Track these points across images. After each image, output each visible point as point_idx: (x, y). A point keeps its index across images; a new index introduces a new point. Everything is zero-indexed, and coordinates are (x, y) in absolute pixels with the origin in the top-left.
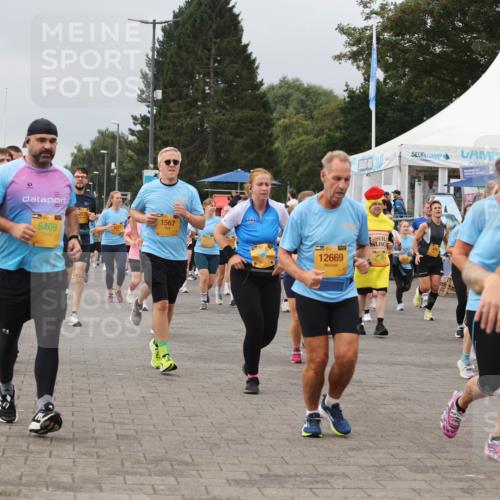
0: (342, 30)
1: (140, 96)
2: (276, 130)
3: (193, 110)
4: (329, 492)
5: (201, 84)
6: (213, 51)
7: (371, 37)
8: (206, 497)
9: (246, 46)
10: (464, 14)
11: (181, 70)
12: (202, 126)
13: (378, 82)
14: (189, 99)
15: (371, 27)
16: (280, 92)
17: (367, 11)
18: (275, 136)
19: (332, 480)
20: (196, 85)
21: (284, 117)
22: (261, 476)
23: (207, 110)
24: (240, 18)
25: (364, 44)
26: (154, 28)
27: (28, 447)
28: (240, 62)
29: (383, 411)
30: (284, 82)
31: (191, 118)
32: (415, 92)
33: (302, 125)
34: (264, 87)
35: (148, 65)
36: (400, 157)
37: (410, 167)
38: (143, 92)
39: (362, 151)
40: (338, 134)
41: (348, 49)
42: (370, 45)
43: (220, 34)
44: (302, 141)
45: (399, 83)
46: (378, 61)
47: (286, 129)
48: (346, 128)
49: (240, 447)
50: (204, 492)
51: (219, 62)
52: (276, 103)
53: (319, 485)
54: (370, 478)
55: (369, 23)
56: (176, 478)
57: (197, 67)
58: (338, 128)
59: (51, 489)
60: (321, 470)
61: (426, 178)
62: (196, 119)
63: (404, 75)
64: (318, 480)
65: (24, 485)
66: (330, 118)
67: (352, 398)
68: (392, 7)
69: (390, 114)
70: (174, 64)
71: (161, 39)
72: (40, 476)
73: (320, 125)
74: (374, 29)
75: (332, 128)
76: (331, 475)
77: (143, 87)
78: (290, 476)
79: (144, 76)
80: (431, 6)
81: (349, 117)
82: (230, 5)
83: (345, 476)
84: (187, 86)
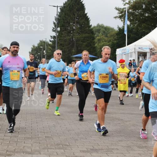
0: (117, 9)
1: (53, 30)
2: (96, 40)
3: (70, 34)
4: (112, 154)
5: (72, 26)
6: (76, 15)
7: (126, 11)
8: (73, 156)
9: (86, 14)
10: (155, 4)
11: (66, 21)
12: (72, 39)
13: (128, 25)
14: (68, 31)
15: (126, 8)
16: (97, 28)
17: (125, 3)
18: (95, 42)
19: (113, 151)
20: (71, 26)
21: (98, 36)
22: (91, 149)
23: (74, 34)
24: (84, 5)
25: (123, 13)
26: (57, 8)
27: (17, 140)
28: (84, 19)
29: (129, 129)
30: (98, 25)
31: (69, 37)
32: (140, 28)
33: (104, 39)
34: (92, 27)
35: (56, 20)
36: (135, 49)
37: (138, 52)
38: (54, 28)
39: (123, 47)
40: (115, 42)
41: (119, 15)
42: (125, 13)
43: (78, 10)
44: (104, 44)
45: (135, 25)
46: (128, 19)
47: (99, 40)
48: (118, 40)
49: (84, 140)
50: (73, 154)
51: (78, 19)
52: (96, 32)
53: (109, 152)
54: (125, 150)
55: (125, 7)
56: (64, 150)
57: (71, 21)
58: (115, 40)
59: (24, 154)
60: (110, 147)
61: (143, 55)
62: (70, 37)
63: (136, 23)
64: (109, 151)
65: (16, 152)
66: (113, 36)
67: (119, 125)
68: (132, 2)
69: (132, 35)
70: (64, 19)
71: (60, 12)
72: (21, 149)
73: (109, 39)
74: (127, 9)
75: (114, 40)
76: (113, 149)
77: (54, 27)
78: (100, 149)
79: (54, 23)
80: (144, 1)
81: (119, 36)
82: (81, 1)
83: (117, 149)
84: (68, 27)
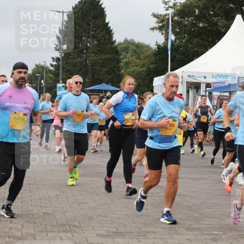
0: (155, 16)
2: (122, 64)
3: (82, 55)
4: (146, 240)
5: (86, 42)
6: (91, 26)
7: (169, 19)
8: (86, 243)
9: (108, 23)
10: (214, 8)
11: (76, 35)
12: (86, 62)
13: (172, 41)
14: (80, 49)
15: (169, 14)
16: (124, 46)
17: (167, 6)
18: (121, 67)
19: (148, 235)
20: (83, 42)
21: (126, 58)
22: (113, 232)
23: (89, 54)
24: (105, 10)
25: (165, 23)
26: (63, 15)
28: (105, 31)
30: (126, 41)
31: (81, 58)
32: (190, 46)
33: (135, 62)
36: (182, 77)
37: (187, 82)
39: (164, 74)
40: (152, 66)
41: (157, 25)
42: (168, 23)
43: (95, 18)
44: (135, 69)
45: (182, 41)
46: (172, 31)
47: (127, 64)
48: (156, 63)
49: (103, 219)
50: (86, 240)
51: (95, 31)
52: (122, 51)
53: (142, 237)
54: (167, 233)
55: (168, 12)
56: (72, 234)
57: (84, 34)
58: (152, 63)
59: (11, 239)
60: (143, 229)
61: (194, 88)
62: (83, 59)
63: (185, 38)
64: (141, 235)
66: (149, 58)
68: (179, 4)
69: (177, 57)
72: (6, 232)
73: (143, 62)
75: (149, 63)
76: (147, 232)
78: (127, 233)
79: (58, 38)
80: (198, 4)
81: (158, 58)
82: (100, 4)
83: (154, 232)
84: (79, 43)
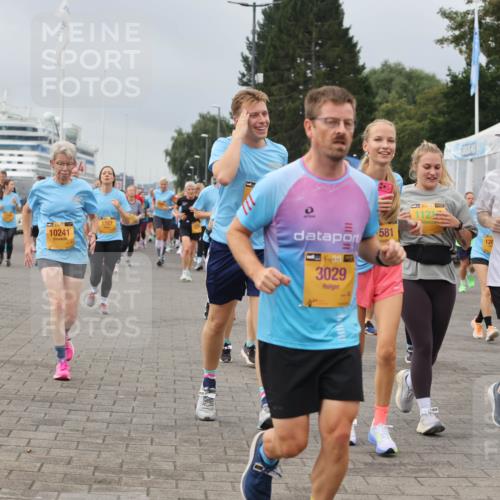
0: (445, 14)
1: (241, 80)
2: (379, 114)
3: (295, 94)
4: (433, 480)
6: (314, 34)
7: (473, 21)
9: (348, 30)
11: (282, 53)
13: (481, 66)
14: (291, 83)
15: (473, 12)
16: (382, 76)
20: (297, 69)
21: (387, 102)
22: (366, 464)
25: (466, 29)
26: (254, 11)
27: (129, 435)
28: (342, 46)
30: (386, 66)
31: (293, 102)
33: (405, 110)
35: (249, 48)
38: (243, 75)
39: (465, 136)
40: (441, 119)
41: (451, 33)
42: (472, 29)
43: (321, 18)
44: (405, 125)
46: (481, 45)
47: (389, 113)
48: (449, 113)
51: (321, 45)
52: (378, 87)
53: (424, 474)
54: (475, 466)
55: (471, 7)
57: (298, 51)
58: (441, 113)
59: (152, 477)
60: (426, 458)
62: (298, 103)
64: (423, 469)
66: (434, 102)
67: (456, 386)
69: (493, 99)
70: (275, 47)
71: (261, 22)
72: (141, 463)
73: (422, 109)
74: (476, 13)
75: (435, 112)
76: (435, 464)
77: (244, 70)
78: (394, 465)
79: (245, 59)
81: (452, 102)
83: (450, 464)
84: (289, 70)
